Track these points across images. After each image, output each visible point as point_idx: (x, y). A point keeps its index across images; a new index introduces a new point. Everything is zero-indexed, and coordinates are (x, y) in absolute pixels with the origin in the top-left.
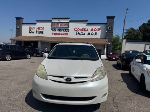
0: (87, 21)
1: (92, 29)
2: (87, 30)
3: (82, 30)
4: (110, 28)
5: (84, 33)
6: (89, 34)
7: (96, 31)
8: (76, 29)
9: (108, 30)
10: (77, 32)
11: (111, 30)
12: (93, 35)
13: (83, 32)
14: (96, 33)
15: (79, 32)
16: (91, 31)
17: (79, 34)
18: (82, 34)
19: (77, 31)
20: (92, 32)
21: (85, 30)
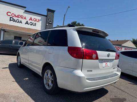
0: (25, 7)
1: (31, 18)
2: (25, 18)
3: (18, 16)
4: (50, 21)
5: (21, 21)
6: (27, 23)
7: (35, 21)
8: (9, 14)
9: (48, 23)
10: (11, 18)
11: (51, 24)
12: (32, 25)
13: (20, 19)
14: (35, 24)
15: (14, 18)
16: (29, 20)
17: (14, 21)
18: (19, 22)
19: (11, 16)
20: (31, 21)
21: (22, 17)
